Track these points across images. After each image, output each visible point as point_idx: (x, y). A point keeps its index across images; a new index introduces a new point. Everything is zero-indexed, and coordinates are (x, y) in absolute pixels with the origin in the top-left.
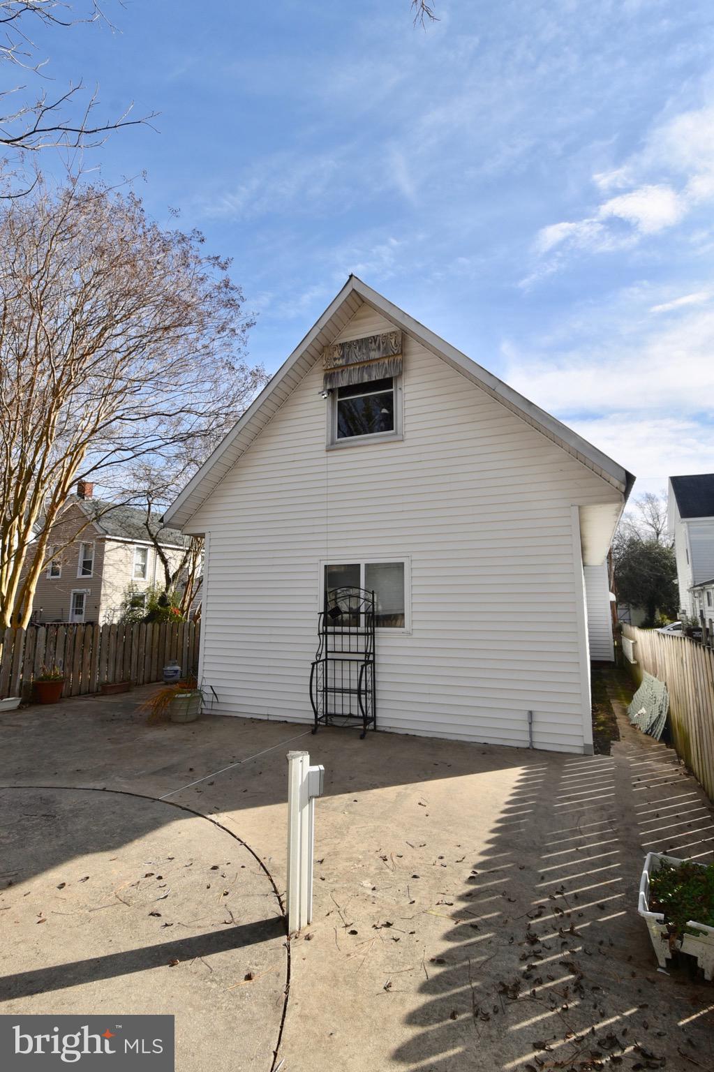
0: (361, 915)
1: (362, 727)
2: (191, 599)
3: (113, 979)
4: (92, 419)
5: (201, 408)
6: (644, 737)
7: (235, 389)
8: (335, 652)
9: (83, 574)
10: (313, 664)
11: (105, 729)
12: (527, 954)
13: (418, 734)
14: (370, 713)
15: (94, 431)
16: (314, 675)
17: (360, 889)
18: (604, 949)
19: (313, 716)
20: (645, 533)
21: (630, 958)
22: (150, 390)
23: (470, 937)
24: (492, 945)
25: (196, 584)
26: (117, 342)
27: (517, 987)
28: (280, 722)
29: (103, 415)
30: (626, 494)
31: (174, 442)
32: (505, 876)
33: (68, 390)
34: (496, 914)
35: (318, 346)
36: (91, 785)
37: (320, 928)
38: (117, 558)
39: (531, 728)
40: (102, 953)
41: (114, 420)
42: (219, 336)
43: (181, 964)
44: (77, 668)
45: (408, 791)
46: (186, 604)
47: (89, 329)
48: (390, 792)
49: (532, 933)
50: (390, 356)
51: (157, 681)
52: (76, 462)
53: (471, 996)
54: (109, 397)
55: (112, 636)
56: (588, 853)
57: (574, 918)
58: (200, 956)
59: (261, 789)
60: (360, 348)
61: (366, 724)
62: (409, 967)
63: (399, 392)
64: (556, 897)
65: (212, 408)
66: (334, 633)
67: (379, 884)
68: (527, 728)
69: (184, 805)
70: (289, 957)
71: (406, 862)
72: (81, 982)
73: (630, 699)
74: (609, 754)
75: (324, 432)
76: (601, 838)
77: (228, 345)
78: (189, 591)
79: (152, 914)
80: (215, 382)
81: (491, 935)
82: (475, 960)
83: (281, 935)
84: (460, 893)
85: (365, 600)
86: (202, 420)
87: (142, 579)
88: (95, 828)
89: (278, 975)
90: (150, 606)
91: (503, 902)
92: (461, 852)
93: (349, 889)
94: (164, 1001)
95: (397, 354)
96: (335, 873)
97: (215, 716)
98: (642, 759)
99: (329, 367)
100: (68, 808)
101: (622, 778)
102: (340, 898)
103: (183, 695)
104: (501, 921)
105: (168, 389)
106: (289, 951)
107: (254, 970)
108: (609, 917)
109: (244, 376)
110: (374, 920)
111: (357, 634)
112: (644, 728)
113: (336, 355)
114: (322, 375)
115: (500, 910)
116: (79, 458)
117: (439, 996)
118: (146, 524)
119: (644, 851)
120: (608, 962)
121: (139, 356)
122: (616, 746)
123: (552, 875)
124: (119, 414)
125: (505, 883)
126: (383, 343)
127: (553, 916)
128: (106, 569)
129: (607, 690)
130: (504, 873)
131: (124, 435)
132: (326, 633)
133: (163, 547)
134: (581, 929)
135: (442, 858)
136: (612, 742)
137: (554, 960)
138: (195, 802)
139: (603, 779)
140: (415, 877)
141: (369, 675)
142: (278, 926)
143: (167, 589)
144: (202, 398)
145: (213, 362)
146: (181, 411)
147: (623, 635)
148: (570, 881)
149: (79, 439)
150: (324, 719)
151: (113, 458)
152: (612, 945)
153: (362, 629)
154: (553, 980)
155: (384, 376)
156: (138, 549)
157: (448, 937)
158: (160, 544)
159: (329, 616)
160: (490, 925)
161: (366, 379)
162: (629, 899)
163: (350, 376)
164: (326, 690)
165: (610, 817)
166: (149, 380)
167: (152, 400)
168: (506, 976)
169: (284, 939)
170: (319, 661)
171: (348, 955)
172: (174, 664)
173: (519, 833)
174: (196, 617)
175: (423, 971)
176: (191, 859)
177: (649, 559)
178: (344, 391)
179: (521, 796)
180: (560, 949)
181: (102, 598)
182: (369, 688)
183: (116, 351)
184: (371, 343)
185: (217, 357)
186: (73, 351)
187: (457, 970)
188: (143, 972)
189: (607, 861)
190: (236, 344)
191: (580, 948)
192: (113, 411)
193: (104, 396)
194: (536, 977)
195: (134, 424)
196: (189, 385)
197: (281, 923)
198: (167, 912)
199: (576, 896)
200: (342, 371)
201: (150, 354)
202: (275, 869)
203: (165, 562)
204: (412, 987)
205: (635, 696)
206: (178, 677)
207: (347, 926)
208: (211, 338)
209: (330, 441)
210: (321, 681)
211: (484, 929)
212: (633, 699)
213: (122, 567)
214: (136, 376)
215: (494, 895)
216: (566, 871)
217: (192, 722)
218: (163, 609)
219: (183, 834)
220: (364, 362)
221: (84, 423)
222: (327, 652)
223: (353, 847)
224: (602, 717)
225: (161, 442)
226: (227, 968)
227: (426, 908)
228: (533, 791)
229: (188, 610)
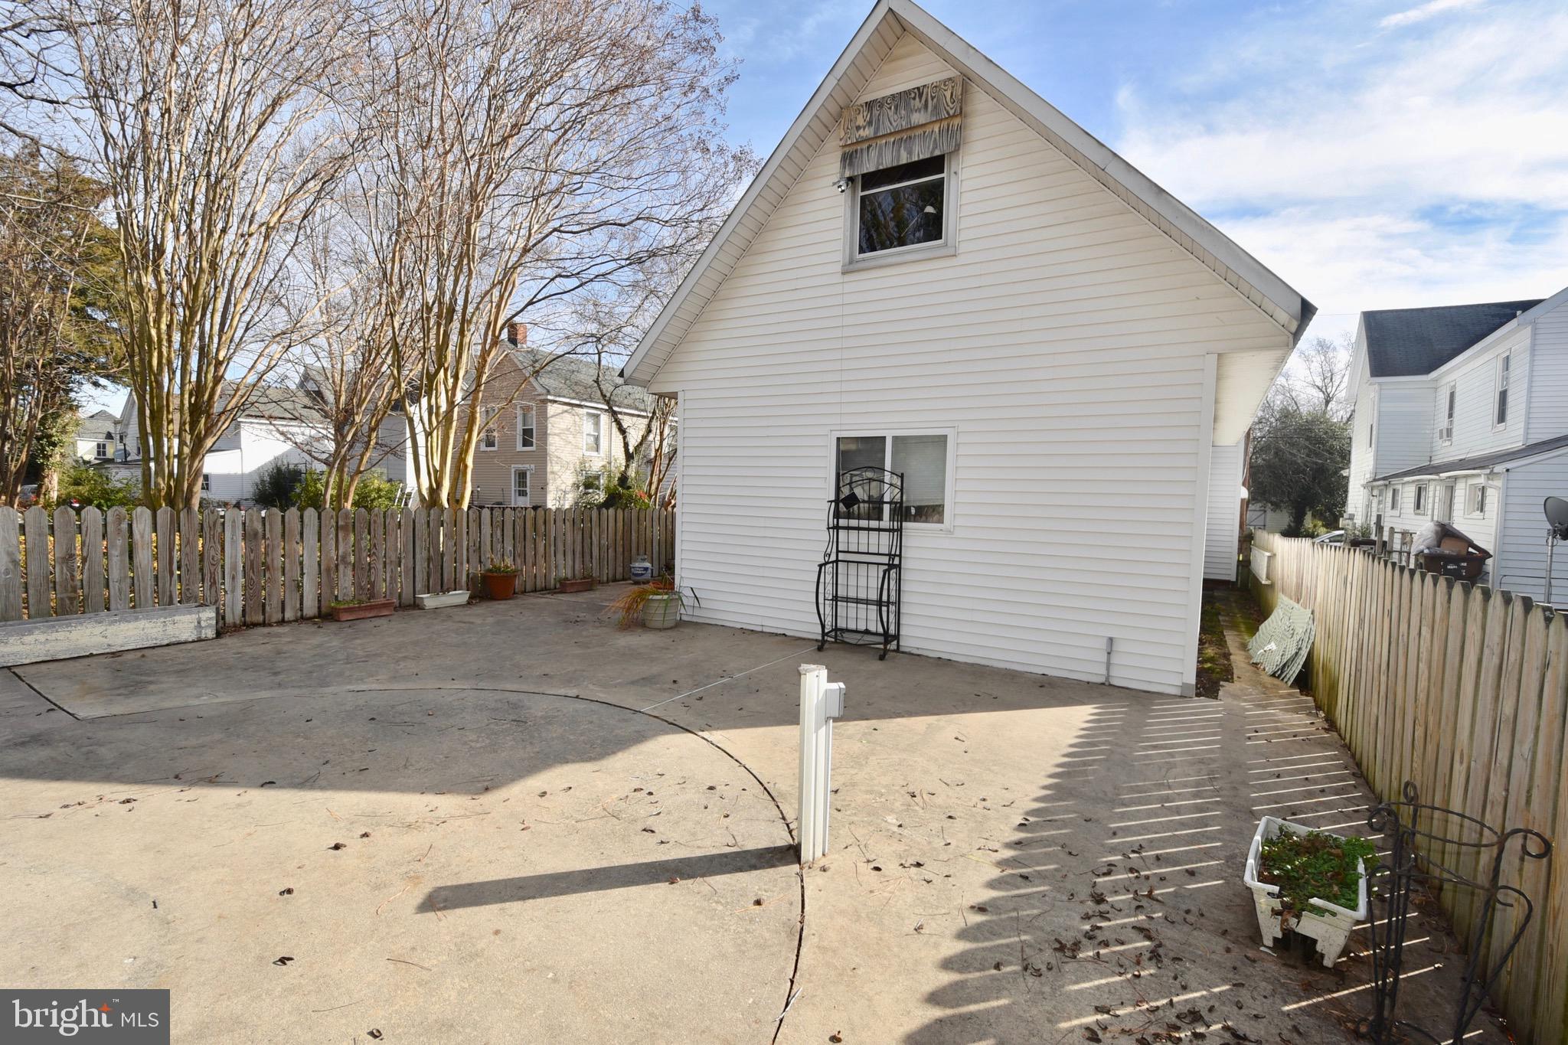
0: (886, 852)
1: (882, 646)
2: (660, 481)
3: (609, 891)
4: (523, 232)
5: (664, 214)
6: (1269, 680)
7: (711, 182)
8: (848, 552)
9: (524, 445)
10: (821, 566)
11: (570, 631)
12: (1091, 913)
13: (954, 658)
14: (892, 630)
15: (526, 250)
16: (822, 580)
17: (884, 824)
18: (1190, 918)
19: (819, 630)
20: (1308, 399)
21: (1225, 933)
22: (595, 188)
23: (1018, 888)
24: (1047, 898)
25: (665, 461)
26: (547, 116)
27: (1076, 946)
28: (777, 635)
29: (536, 227)
30: (1297, 335)
31: (630, 264)
32: (1065, 827)
33: (489, 190)
34: (1052, 867)
35: (833, 108)
36: (562, 692)
37: (835, 860)
38: (563, 426)
39: (1109, 659)
40: (594, 865)
41: (551, 233)
42: (685, 100)
43: (681, 883)
44: (530, 559)
45: (942, 723)
46: (654, 487)
47: (510, 95)
48: (920, 723)
49: (1099, 892)
50: (941, 120)
51: (624, 579)
52: (507, 294)
53: (1019, 949)
54: (541, 200)
55: (567, 523)
56: (1178, 811)
57: (1153, 881)
58: (703, 875)
59: (759, 709)
60: (896, 108)
61: (887, 642)
62: (943, 911)
63: (953, 176)
64: (1131, 856)
65: (680, 214)
66: (848, 528)
67: (906, 822)
68: (1104, 659)
69: (671, 720)
70: (803, 887)
71: (938, 800)
72: (575, 891)
73: (1253, 630)
74: (1216, 698)
75: (839, 245)
76: (1196, 795)
77: (699, 114)
78: (657, 470)
79: (644, 830)
80: (683, 172)
81: (1046, 888)
82: (1025, 913)
83: (792, 863)
84: (1007, 840)
85: (891, 485)
86: (666, 231)
87: (595, 454)
88: (572, 737)
89: (791, 904)
90: (607, 488)
91: (1063, 855)
92: (1009, 796)
93: (870, 824)
94: (667, 918)
95: (954, 116)
96: (853, 805)
97: (697, 624)
98: (1265, 707)
99: (849, 142)
100: (540, 714)
101: (1233, 729)
102: (860, 832)
103: (659, 597)
104: (1059, 875)
105: (618, 185)
106: (802, 881)
107: (764, 896)
108: (1200, 885)
109: (723, 161)
110: (901, 857)
111: (879, 530)
112: (1270, 669)
113: (860, 121)
114: (839, 155)
115: (1057, 863)
116: (509, 288)
117: (981, 945)
118: (597, 381)
119: (1257, 816)
120: (1195, 933)
121: (577, 136)
122: (1226, 688)
123: (1127, 831)
124: (556, 224)
125: (1065, 834)
126: (933, 98)
127: (1126, 876)
128: (551, 439)
129: (1221, 618)
130: (1065, 824)
131: (563, 256)
132: (837, 528)
133: (621, 413)
134: (1162, 894)
135: (984, 800)
136: (1222, 683)
137: (1125, 924)
138: (683, 717)
139: (1204, 727)
140: (950, 817)
141: (892, 583)
142: (791, 853)
143: (627, 466)
144: (664, 197)
145: (681, 140)
146: (638, 219)
147: (1254, 545)
148: (1151, 841)
149: (508, 262)
150: (833, 634)
151: (553, 288)
152: (1202, 915)
153: (885, 523)
154: (1122, 943)
155: (932, 152)
156: (588, 414)
157: (992, 885)
158: (615, 409)
159: (841, 505)
160: (1045, 877)
161: (904, 159)
162: (1229, 867)
163: (880, 155)
164: (836, 598)
165: (1212, 772)
166: (594, 171)
167: (598, 203)
168: (1064, 933)
169: (796, 867)
170: (826, 563)
171: (871, 892)
172: (644, 560)
173: (1085, 781)
174: (665, 504)
175: (961, 917)
176: (684, 777)
177: (1308, 439)
178: (871, 180)
179: (1089, 741)
180: (1133, 912)
181: (550, 476)
182: (893, 599)
183: (547, 128)
184: (914, 99)
185: (684, 133)
186: (491, 131)
187: (1001, 920)
188: (641, 887)
189: (1203, 823)
190: (710, 111)
191: (1160, 914)
192: (548, 221)
193: (535, 199)
194: (1100, 939)
195: (577, 239)
196: (647, 178)
197: (792, 852)
198: (662, 829)
199: (1158, 858)
200: (868, 148)
201: (592, 132)
202: (781, 794)
203: (623, 431)
204: (948, 932)
205: (1262, 627)
206: (648, 575)
207: (868, 861)
208: (674, 103)
209: (847, 260)
210: (829, 588)
211: (1037, 881)
212: (1258, 630)
213: (571, 438)
214: (574, 168)
215: (1050, 846)
216: (1146, 829)
217: (671, 628)
218: (625, 491)
219: (672, 750)
220: (902, 131)
221: (512, 239)
222: (838, 551)
223: (872, 779)
224: (1210, 651)
225: (613, 265)
226: (733, 891)
227: (965, 851)
228: (1107, 734)
229: (656, 494)
